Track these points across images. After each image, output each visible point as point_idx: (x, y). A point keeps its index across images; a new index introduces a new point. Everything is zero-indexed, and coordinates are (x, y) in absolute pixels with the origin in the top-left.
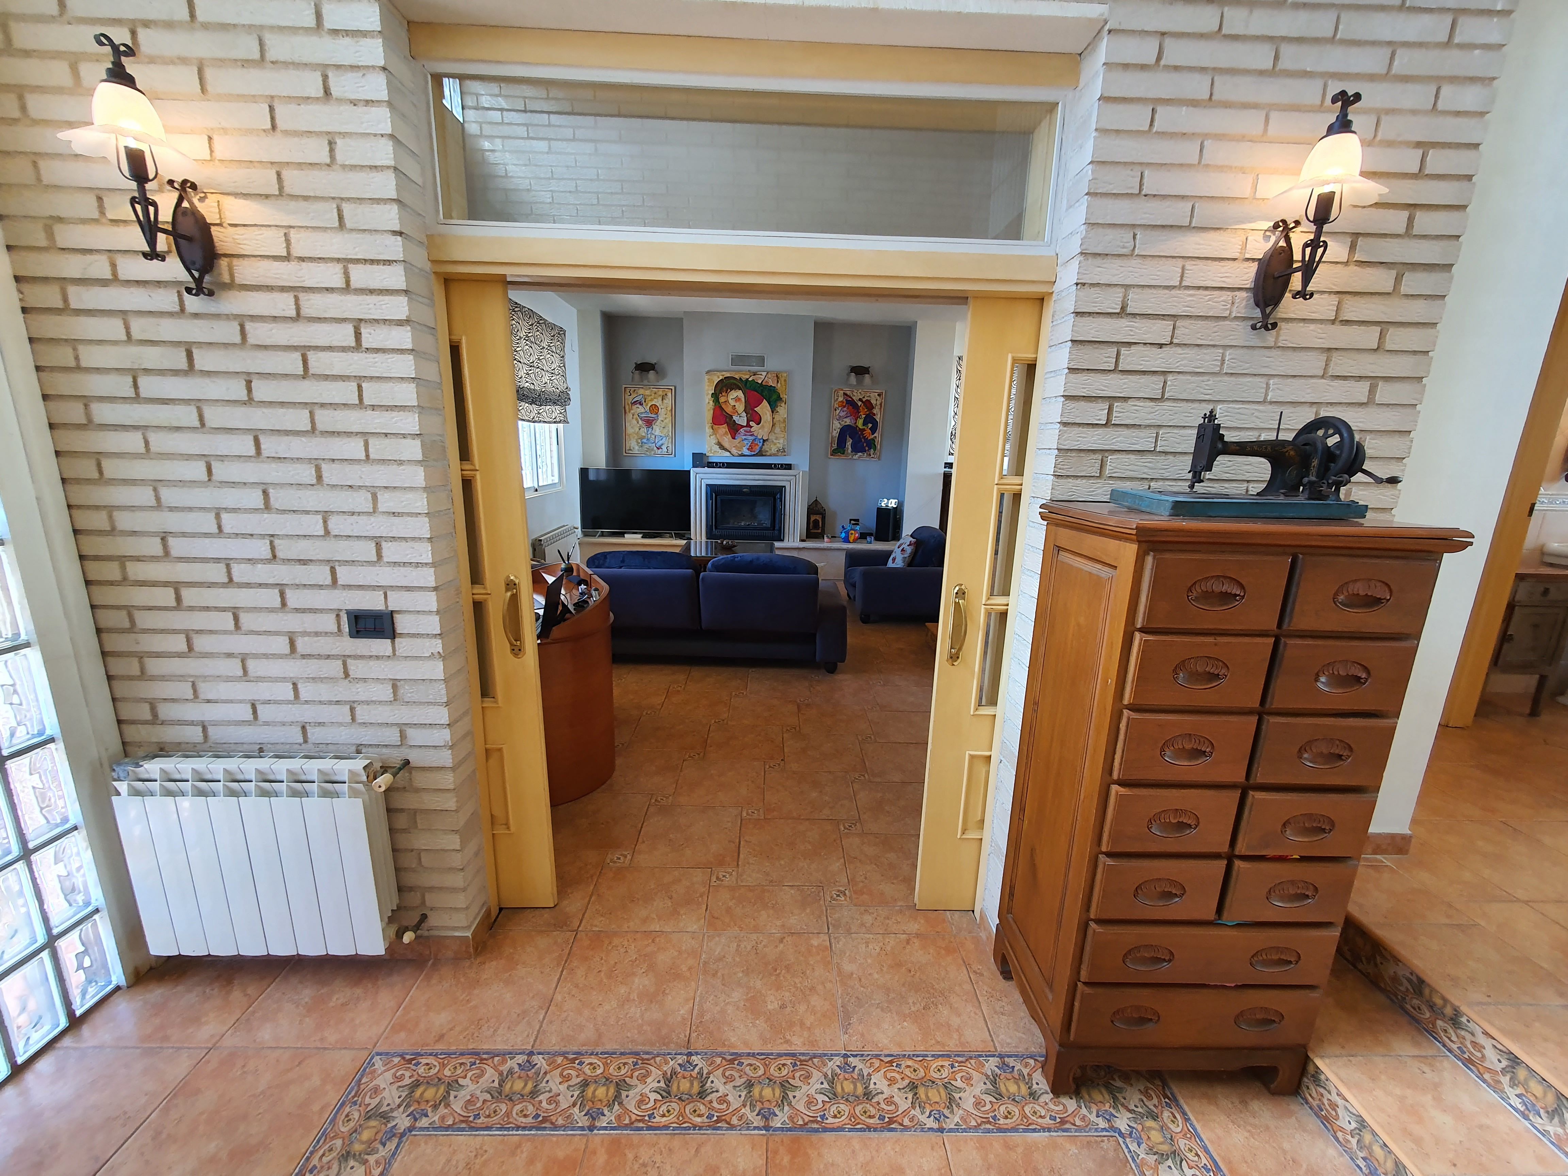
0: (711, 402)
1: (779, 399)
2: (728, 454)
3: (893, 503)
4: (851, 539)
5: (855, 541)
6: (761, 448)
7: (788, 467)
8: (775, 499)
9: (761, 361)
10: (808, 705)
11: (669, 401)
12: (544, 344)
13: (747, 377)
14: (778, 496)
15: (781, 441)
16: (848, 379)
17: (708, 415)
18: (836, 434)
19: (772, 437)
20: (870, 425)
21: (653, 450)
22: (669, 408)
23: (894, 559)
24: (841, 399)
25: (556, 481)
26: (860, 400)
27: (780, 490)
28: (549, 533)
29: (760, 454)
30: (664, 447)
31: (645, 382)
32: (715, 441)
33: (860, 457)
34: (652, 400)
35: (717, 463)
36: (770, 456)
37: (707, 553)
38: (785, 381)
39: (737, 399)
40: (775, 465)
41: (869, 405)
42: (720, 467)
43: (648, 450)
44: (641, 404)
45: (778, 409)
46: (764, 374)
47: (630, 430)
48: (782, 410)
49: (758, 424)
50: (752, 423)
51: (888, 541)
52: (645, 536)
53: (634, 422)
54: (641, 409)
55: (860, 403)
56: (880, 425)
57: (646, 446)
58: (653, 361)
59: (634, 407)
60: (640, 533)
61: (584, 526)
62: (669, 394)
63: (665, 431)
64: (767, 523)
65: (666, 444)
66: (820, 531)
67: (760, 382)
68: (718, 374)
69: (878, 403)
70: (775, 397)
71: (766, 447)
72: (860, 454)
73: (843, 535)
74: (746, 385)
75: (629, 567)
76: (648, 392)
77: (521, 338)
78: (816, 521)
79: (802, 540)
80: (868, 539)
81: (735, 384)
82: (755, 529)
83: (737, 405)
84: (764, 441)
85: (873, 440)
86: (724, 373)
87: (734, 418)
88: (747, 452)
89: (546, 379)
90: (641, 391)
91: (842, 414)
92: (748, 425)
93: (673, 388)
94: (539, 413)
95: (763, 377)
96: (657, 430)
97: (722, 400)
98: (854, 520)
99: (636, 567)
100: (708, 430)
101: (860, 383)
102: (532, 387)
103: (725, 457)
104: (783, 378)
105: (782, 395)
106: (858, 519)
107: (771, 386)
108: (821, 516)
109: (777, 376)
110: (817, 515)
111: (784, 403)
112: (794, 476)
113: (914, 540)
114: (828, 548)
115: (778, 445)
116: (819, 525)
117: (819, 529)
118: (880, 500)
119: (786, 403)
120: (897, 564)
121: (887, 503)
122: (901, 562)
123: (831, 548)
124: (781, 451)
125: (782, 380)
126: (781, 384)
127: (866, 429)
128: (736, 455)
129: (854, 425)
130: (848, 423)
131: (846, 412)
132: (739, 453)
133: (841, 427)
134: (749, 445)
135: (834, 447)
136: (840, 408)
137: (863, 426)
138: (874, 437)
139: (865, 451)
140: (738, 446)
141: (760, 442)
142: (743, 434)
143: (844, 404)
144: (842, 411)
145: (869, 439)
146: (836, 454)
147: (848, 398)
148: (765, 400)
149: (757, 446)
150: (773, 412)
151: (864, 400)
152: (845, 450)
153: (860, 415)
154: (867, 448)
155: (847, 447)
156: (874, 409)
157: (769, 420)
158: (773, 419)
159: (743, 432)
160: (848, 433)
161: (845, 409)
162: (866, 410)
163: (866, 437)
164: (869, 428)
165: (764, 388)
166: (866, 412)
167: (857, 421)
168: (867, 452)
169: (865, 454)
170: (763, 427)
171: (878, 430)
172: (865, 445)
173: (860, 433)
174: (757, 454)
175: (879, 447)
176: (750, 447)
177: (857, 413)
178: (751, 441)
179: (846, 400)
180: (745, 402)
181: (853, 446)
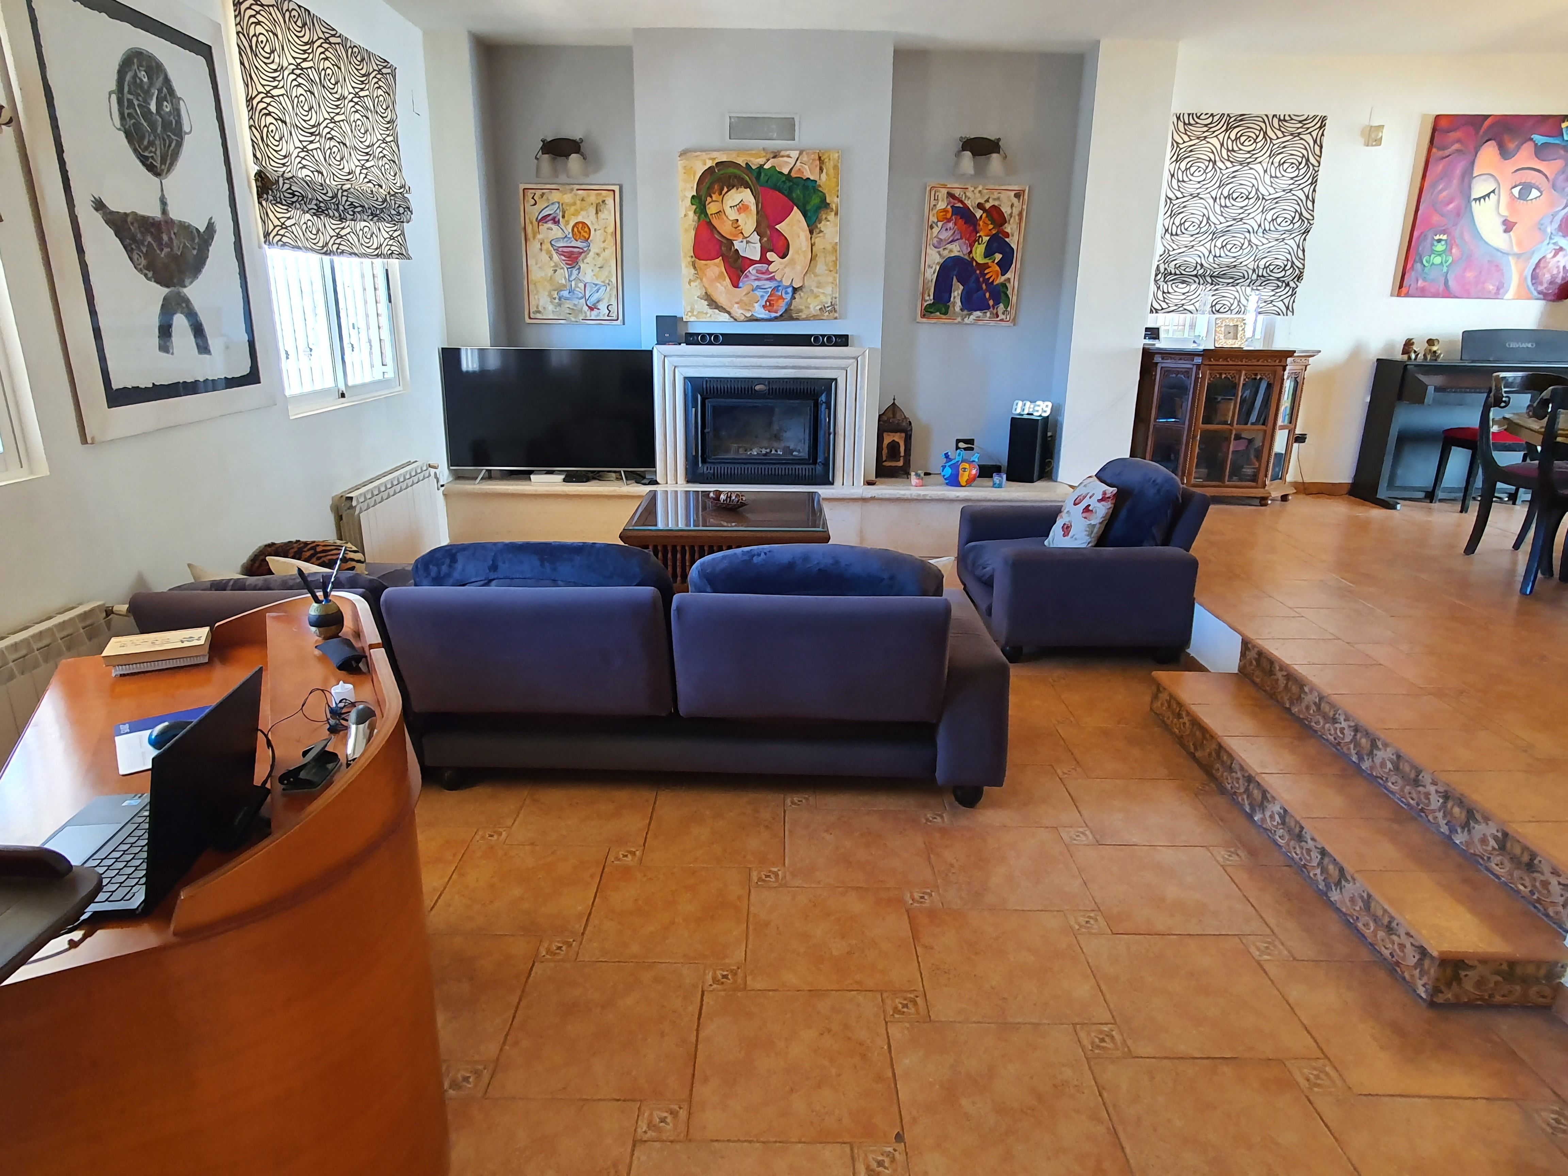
0: (691, 214)
1: (824, 205)
2: (725, 317)
3: (1042, 409)
4: (963, 481)
5: (970, 483)
6: (790, 304)
7: (842, 340)
8: (816, 405)
9: (788, 127)
10: (932, 914)
11: (608, 215)
12: (347, 90)
13: (761, 161)
14: (823, 398)
15: (828, 290)
16: (957, 164)
17: (686, 239)
18: (931, 275)
19: (811, 282)
20: (998, 257)
21: (581, 311)
22: (611, 229)
23: (1067, 529)
24: (942, 205)
25: (390, 374)
26: (980, 206)
27: (827, 386)
28: (371, 481)
29: (787, 315)
30: (602, 307)
31: (563, 178)
32: (700, 292)
33: (978, 319)
34: (576, 213)
35: (703, 336)
36: (807, 319)
37: (688, 524)
38: (836, 167)
39: (742, 207)
40: (816, 337)
41: (996, 216)
42: (710, 343)
43: (573, 311)
44: (556, 222)
45: (821, 226)
46: (795, 154)
47: (536, 274)
48: (829, 227)
49: (783, 257)
50: (771, 256)
51: (1032, 481)
52: (570, 478)
53: (544, 257)
54: (555, 232)
55: (979, 213)
56: (1018, 256)
57: (568, 304)
58: (576, 135)
59: (544, 227)
60: (560, 472)
61: (454, 459)
62: (610, 202)
63: (605, 273)
64: (801, 450)
65: (606, 298)
66: (901, 463)
67: (786, 171)
68: (704, 156)
69: (1016, 211)
70: (815, 201)
71: (798, 303)
72: (978, 313)
73: (948, 472)
74: (758, 177)
75: (510, 580)
76: (567, 198)
77: (282, 69)
78: (894, 446)
79: (870, 483)
80: (996, 478)
81: (736, 176)
82: (779, 461)
83: (742, 218)
84: (795, 290)
85: (1004, 285)
86: (715, 154)
87: (737, 245)
88: (762, 313)
89: (353, 163)
90: (555, 196)
91: (944, 235)
92: (764, 260)
93: (616, 188)
94: (339, 236)
95: (792, 161)
96: (588, 270)
97: (712, 208)
98: (966, 441)
99: (524, 581)
100: (687, 271)
101: (980, 171)
102: (319, 179)
103: (719, 323)
104: (832, 163)
105: (830, 196)
106: (973, 440)
107: (808, 179)
108: (903, 435)
109: (820, 158)
110: (896, 432)
111: (833, 213)
112: (853, 358)
113: (1111, 491)
114: (922, 498)
115: (822, 298)
116: (900, 453)
117: (899, 461)
118: (1017, 401)
119: (836, 214)
120: (1076, 539)
121: (1029, 408)
122: (1087, 533)
123: (928, 498)
124: (828, 309)
125: (829, 165)
126: (827, 174)
127: (990, 264)
128: (743, 318)
129: (966, 257)
130: (955, 253)
131: (952, 232)
132: (748, 315)
133: (942, 261)
134: (766, 298)
135: (927, 300)
136: (940, 224)
137: (985, 257)
138: (1005, 280)
139: (988, 308)
140: (743, 299)
141: (787, 293)
142: (753, 278)
143: (949, 215)
144: (944, 229)
145: (995, 283)
146: (933, 315)
147: (956, 202)
148: (795, 208)
149: (780, 301)
150: (811, 232)
151: (988, 206)
152: (949, 306)
153: (980, 236)
154: (991, 302)
155: (952, 299)
156: (1006, 225)
157: (804, 249)
158: (812, 245)
159: (754, 272)
160: (955, 272)
161: (951, 225)
162: (991, 227)
163: (991, 281)
164: (996, 261)
165: (794, 183)
166: (990, 230)
167: (974, 249)
168: (991, 309)
169: (988, 314)
170: (793, 262)
171: (1013, 265)
172: (987, 295)
173: (978, 272)
174: (781, 315)
175: (1015, 298)
176: (766, 302)
177: (974, 234)
178: (770, 290)
179: (951, 207)
180: (758, 213)
181: (963, 299)
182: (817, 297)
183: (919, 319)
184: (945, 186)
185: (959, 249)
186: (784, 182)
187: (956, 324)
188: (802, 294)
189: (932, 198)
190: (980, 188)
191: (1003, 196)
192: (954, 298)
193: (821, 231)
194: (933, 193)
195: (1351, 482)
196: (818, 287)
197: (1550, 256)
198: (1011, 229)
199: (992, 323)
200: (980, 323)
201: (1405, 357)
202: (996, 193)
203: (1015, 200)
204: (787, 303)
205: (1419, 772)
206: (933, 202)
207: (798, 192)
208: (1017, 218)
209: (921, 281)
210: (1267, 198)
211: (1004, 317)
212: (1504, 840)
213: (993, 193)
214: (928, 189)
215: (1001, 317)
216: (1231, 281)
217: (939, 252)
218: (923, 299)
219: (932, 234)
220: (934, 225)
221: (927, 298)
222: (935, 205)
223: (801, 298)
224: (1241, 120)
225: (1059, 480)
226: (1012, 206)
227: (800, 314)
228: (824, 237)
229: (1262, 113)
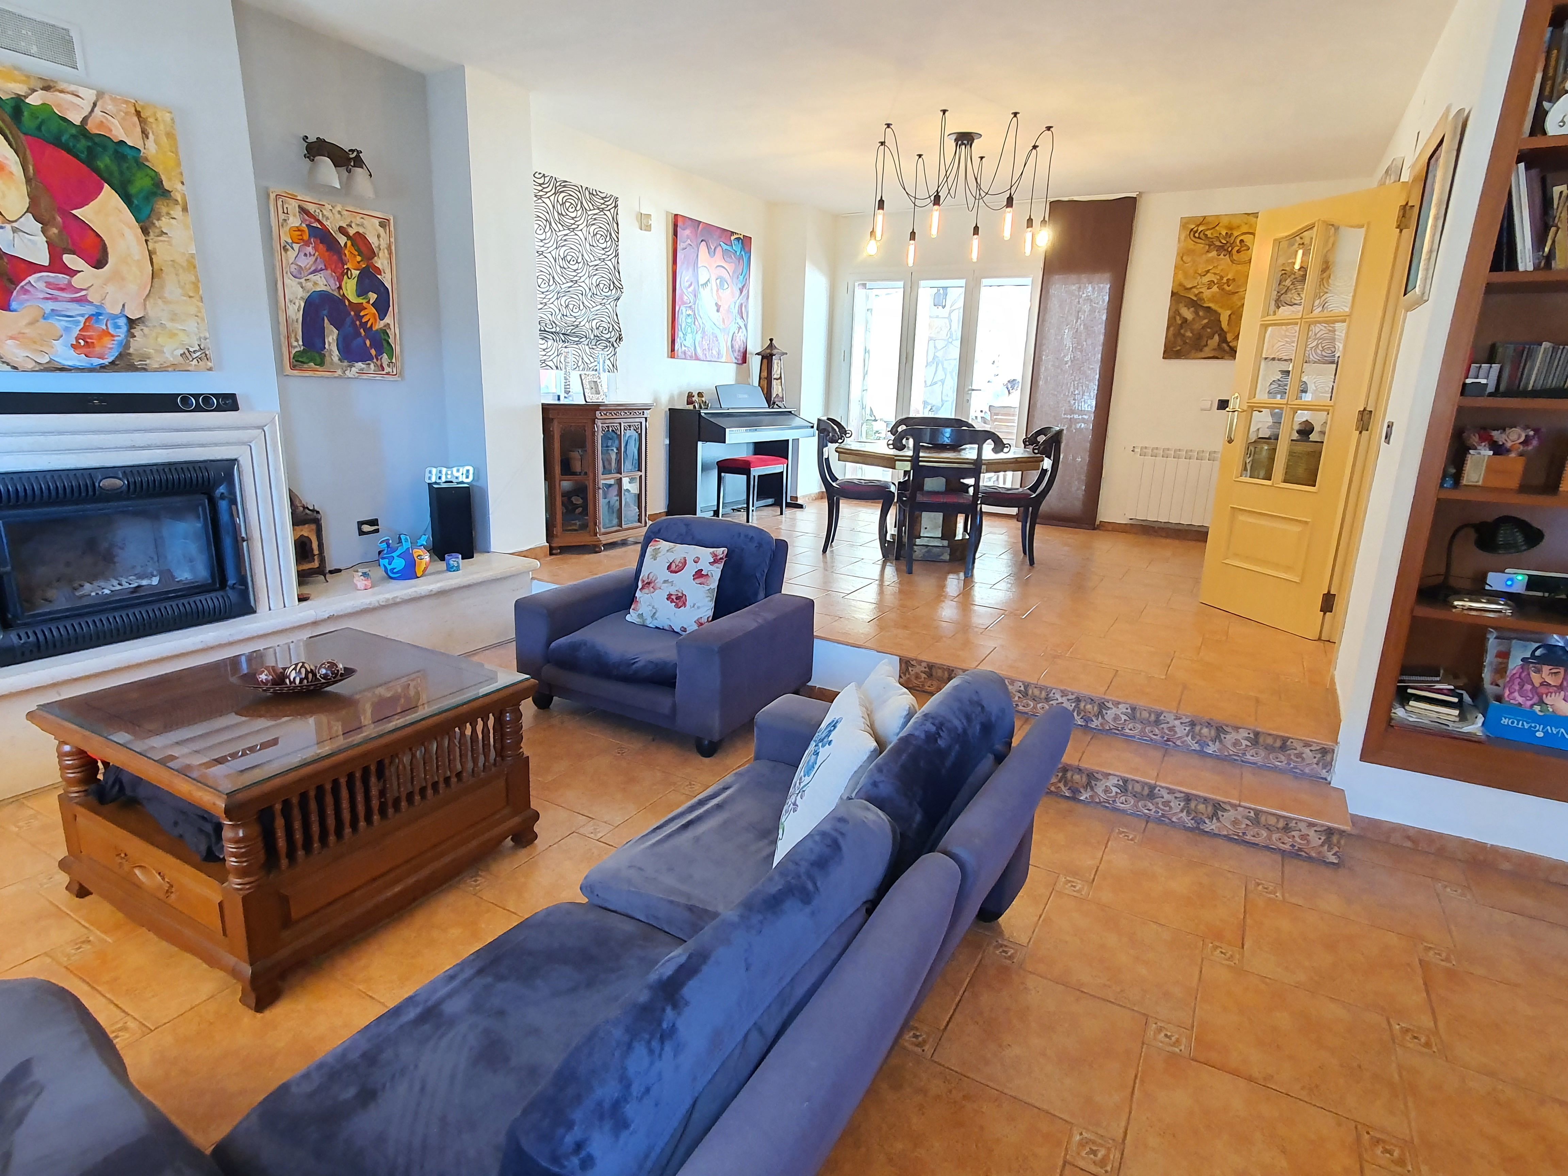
1: (159, 191)
3: (462, 474)
4: (420, 571)
7: (228, 402)
8: (211, 500)
9: (59, 42)
14: (223, 489)
15: (190, 324)
16: (312, 172)
18: (296, 312)
19: (156, 311)
20: (373, 297)
24: (294, 222)
26: (342, 230)
27: (223, 471)
29: (123, 363)
33: (361, 372)
36: (162, 369)
38: (170, 135)
40: (185, 398)
41: (363, 246)
45: (163, 223)
46: (87, 94)
48: (177, 229)
49: (97, 266)
50: (70, 260)
55: (342, 240)
56: (394, 297)
64: (196, 572)
66: (316, 564)
67: (77, 120)
69: (383, 244)
71: (136, 346)
72: (360, 365)
74: (19, 119)
78: (303, 543)
79: (302, 598)
80: (451, 560)
82: (164, 596)
84: (131, 322)
85: (384, 332)
88: (71, 358)
92: (56, 265)
95: (84, 105)
98: (369, 523)
101: (346, 186)
104: (162, 127)
105: (170, 179)
106: (377, 520)
107: (122, 142)
108: (314, 526)
109: (138, 113)
110: (305, 524)
111: (179, 208)
112: (258, 428)
113: (721, 551)
114: (391, 602)
115: (182, 337)
116: (312, 550)
117: (313, 560)
118: (429, 469)
119: (185, 209)
120: (698, 608)
121: (447, 474)
122: (709, 599)
123: (398, 600)
124: (195, 356)
125: (157, 129)
126: (156, 142)
127: (365, 305)
128: (30, 365)
129: (336, 294)
130: (321, 287)
131: (313, 259)
132: (44, 360)
133: (306, 295)
134: (76, 332)
135: (296, 347)
136: (296, 247)
137: (359, 296)
138: (385, 326)
139: (371, 359)
140: (26, 331)
141: (117, 327)
142: (42, 295)
143: (306, 237)
144: (302, 254)
145: (374, 329)
146: (305, 366)
147: (313, 220)
148: (106, 185)
149: (106, 340)
150: (145, 231)
151: (352, 232)
152: (325, 355)
153: (348, 269)
154: (373, 352)
155: (327, 346)
156: (376, 258)
157: (137, 257)
158: (150, 253)
159: (41, 285)
160: (325, 312)
161: (310, 249)
162: (359, 258)
163: (369, 325)
164: (371, 302)
165: (95, 144)
166: (359, 262)
167: (343, 284)
168: (375, 360)
169: (372, 366)
170: (118, 277)
171: (391, 308)
172: (368, 343)
173: (352, 313)
174: (112, 363)
175: (398, 348)
176: (77, 339)
177: (341, 265)
178: (82, 320)
179: (307, 225)
180: (28, 181)
181: (340, 346)
182: (173, 335)
183: (288, 371)
184: (294, 198)
185: (325, 283)
186: (73, 136)
187: (335, 377)
188: (146, 330)
189: (280, 211)
190: (339, 208)
191: (367, 222)
192: (330, 344)
193: (163, 233)
194: (280, 203)
195: (666, 510)
196: (172, 320)
197: (736, 332)
198: (382, 264)
199: (379, 377)
200: (365, 376)
201: (691, 407)
202: (359, 217)
203: (381, 230)
204: (121, 342)
205: (1158, 715)
206: (282, 216)
207: (107, 160)
208: (386, 251)
209: (282, 319)
210: (590, 264)
211: (390, 370)
212: (1256, 739)
213: (355, 217)
214: (272, 196)
215: (387, 370)
216: (577, 339)
217: (300, 284)
218: (289, 345)
219: (287, 260)
220: (288, 247)
221: (295, 344)
222: (285, 220)
223: (145, 335)
224: (564, 186)
225: (492, 550)
226: (379, 236)
227: (148, 362)
228: (170, 243)
229: (578, 183)
